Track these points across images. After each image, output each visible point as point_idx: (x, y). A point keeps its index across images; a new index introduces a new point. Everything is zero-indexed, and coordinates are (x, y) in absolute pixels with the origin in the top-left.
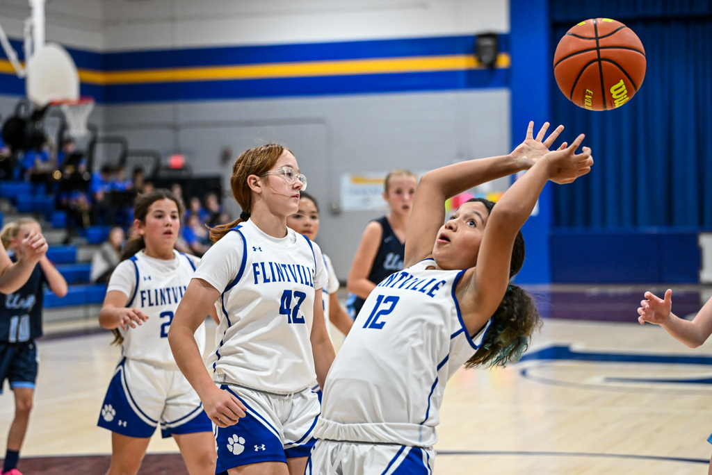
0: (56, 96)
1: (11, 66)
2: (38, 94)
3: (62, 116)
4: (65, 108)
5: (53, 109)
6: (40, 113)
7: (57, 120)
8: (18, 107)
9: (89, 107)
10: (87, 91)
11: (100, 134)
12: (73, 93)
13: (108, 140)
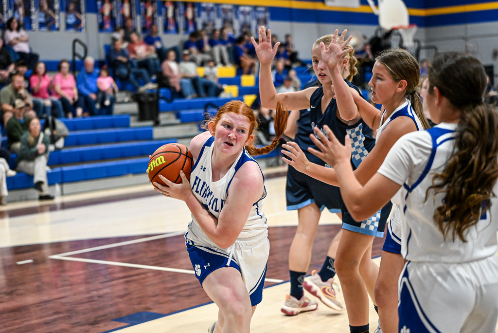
0: (395, 25)
1: (371, 9)
2: (386, 23)
3: (400, 35)
4: (401, 31)
5: (396, 32)
6: (389, 34)
7: (399, 37)
8: (376, 32)
9: (415, 29)
10: (413, 20)
11: (423, 44)
12: (405, 22)
13: (428, 48)
